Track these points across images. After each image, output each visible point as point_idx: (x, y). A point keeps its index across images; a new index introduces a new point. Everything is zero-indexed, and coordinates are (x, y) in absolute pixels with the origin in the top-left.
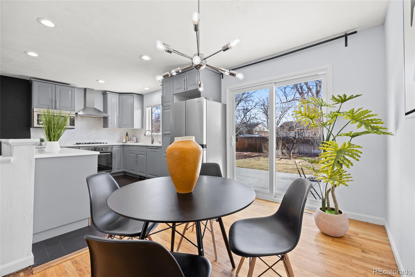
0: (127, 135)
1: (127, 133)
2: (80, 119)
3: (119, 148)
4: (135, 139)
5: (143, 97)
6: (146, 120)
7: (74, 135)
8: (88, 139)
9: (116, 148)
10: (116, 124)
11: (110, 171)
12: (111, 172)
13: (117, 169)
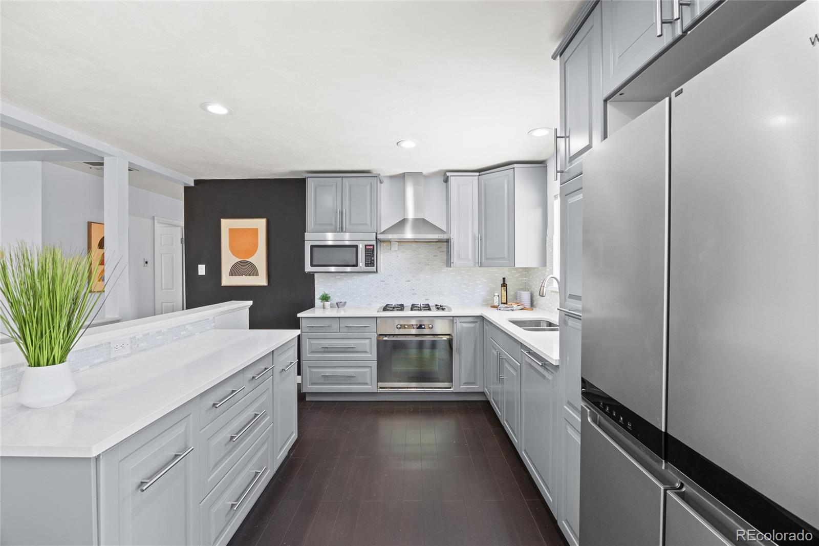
0: (504, 285)
1: (504, 279)
2: (397, 249)
3: (472, 325)
4: (525, 297)
5: (546, 167)
6: (552, 239)
7: (385, 284)
8: (413, 294)
9: (465, 325)
10: (470, 257)
11: (449, 386)
12: (450, 388)
13: (465, 384)
